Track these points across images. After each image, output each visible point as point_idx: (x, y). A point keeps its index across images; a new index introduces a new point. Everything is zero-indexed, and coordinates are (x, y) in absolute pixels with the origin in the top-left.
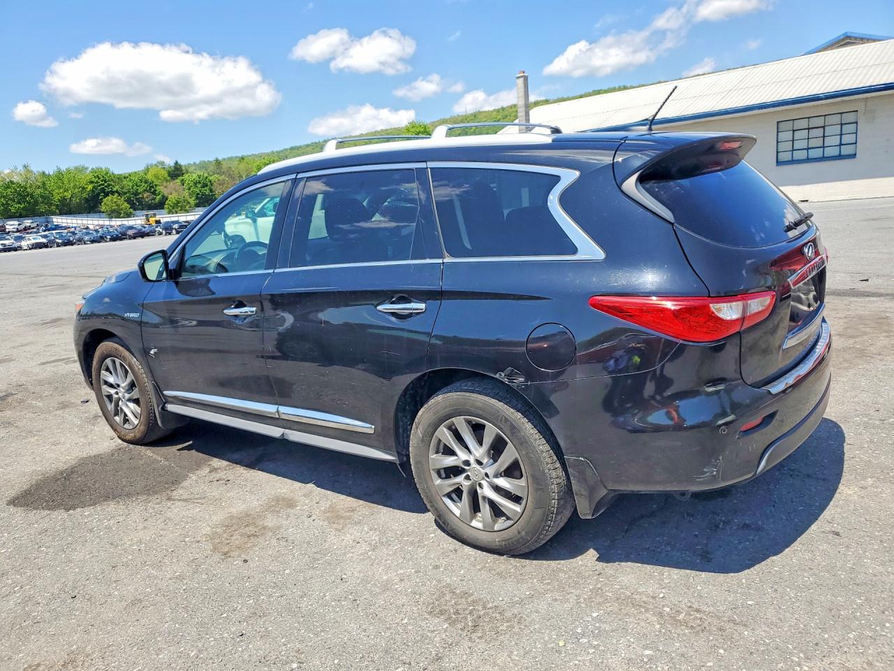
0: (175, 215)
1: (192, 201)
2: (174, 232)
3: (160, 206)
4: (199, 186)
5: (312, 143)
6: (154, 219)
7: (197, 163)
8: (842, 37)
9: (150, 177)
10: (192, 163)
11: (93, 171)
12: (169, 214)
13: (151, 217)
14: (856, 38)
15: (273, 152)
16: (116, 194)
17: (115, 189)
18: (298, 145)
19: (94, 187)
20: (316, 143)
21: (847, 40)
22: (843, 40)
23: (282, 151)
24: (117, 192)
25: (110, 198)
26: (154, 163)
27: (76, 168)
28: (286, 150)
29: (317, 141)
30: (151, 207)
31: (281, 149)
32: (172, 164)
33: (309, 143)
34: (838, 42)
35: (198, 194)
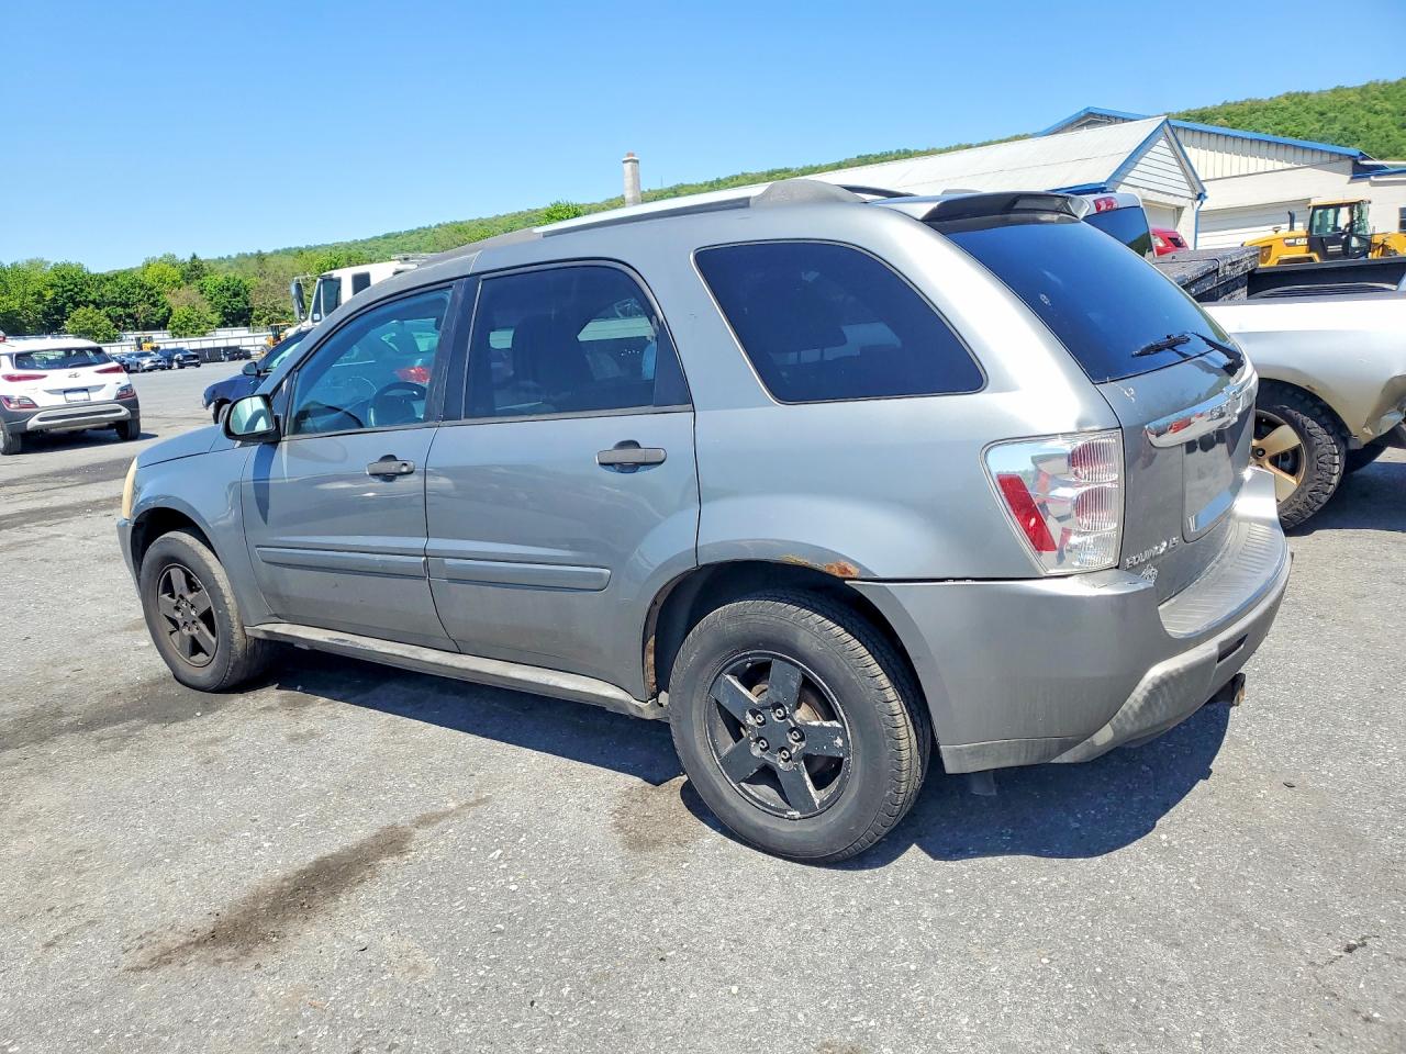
0: (183, 339)
1: (216, 318)
2: (175, 365)
3: (161, 325)
4: (228, 294)
5: (419, 228)
6: (149, 345)
7: (234, 256)
8: (1083, 114)
9: (148, 280)
10: (225, 257)
11: (56, 269)
12: (174, 337)
13: (146, 342)
14: (1101, 116)
15: (356, 242)
16: (91, 306)
17: (91, 298)
18: (397, 230)
19: (56, 294)
20: (424, 228)
21: (1091, 119)
22: (1084, 118)
23: (370, 240)
24: (94, 302)
25: (82, 310)
26: (158, 257)
27: (30, 263)
28: (377, 238)
29: (427, 226)
30: (147, 327)
31: (370, 236)
32: (188, 259)
33: (415, 228)
34: (1079, 121)
35: (225, 307)
